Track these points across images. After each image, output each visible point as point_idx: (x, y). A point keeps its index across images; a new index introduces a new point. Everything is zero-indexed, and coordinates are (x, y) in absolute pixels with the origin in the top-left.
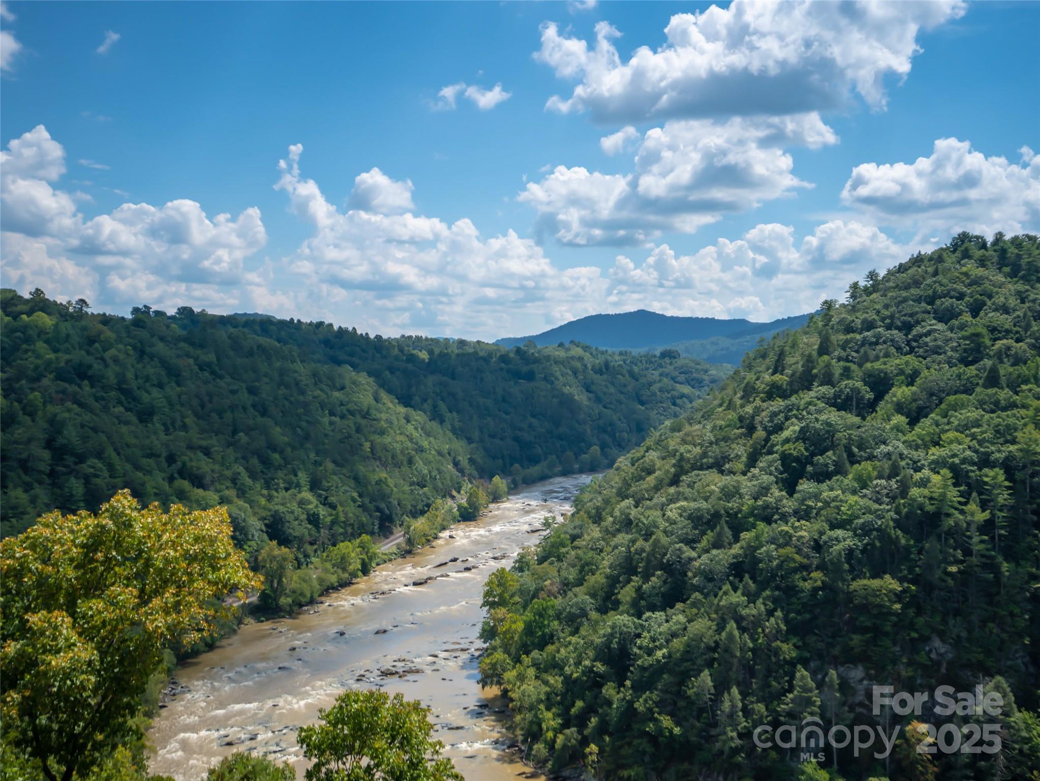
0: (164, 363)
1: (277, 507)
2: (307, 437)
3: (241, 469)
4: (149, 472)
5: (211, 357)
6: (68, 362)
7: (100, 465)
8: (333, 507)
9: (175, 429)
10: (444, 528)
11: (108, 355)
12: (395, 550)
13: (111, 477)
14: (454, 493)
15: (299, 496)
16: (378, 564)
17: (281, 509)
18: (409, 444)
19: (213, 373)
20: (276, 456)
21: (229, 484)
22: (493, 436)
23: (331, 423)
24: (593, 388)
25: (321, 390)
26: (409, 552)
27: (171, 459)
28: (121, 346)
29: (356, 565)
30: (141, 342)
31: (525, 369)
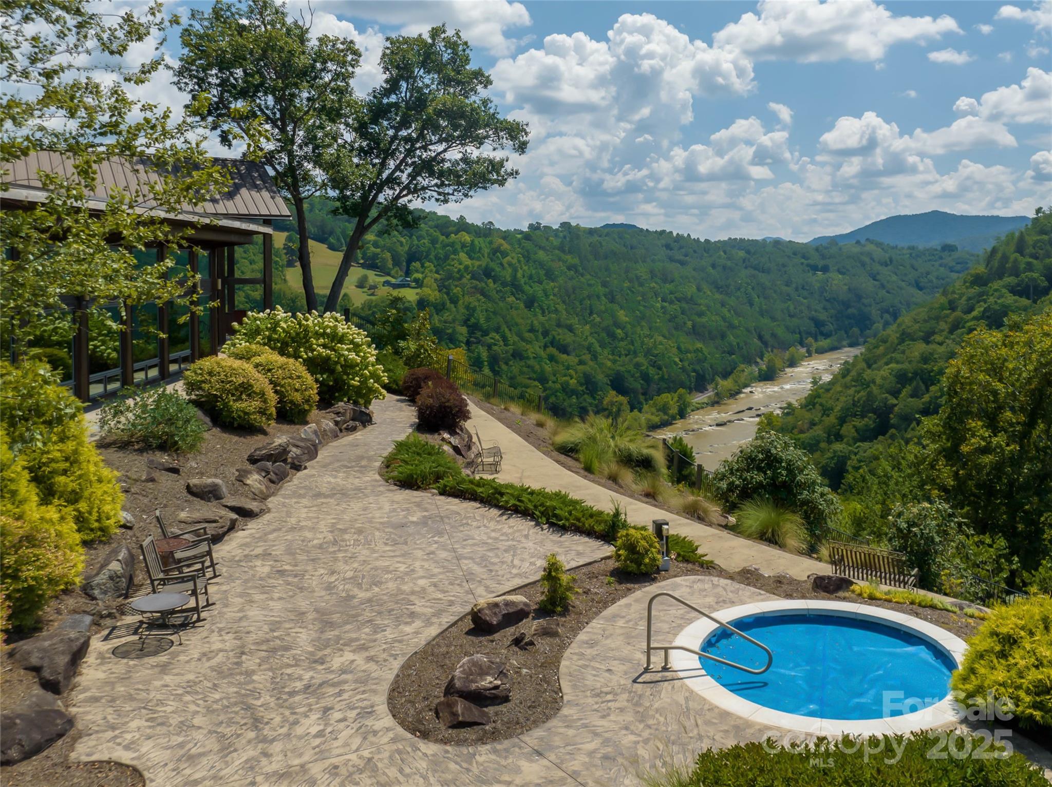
0: (542, 265)
1: (618, 368)
2: (643, 317)
3: (594, 340)
4: (528, 342)
5: (576, 261)
6: (480, 266)
7: (497, 337)
8: (660, 368)
9: (549, 313)
10: (746, 386)
11: (505, 261)
12: (706, 400)
13: (505, 345)
14: (758, 360)
15: (635, 360)
16: (693, 411)
17: (623, 369)
18: (722, 323)
19: (576, 271)
20: (619, 331)
21: (586, 351)
22: (791, 316)
23: (662, 307)
24: (878, 277)
25: (656, 283)
26: (718, 403)
27: (546, 333)
28: (514, 255)
29: (674, 410)
30: (528, 251)
31: (821, 263)
